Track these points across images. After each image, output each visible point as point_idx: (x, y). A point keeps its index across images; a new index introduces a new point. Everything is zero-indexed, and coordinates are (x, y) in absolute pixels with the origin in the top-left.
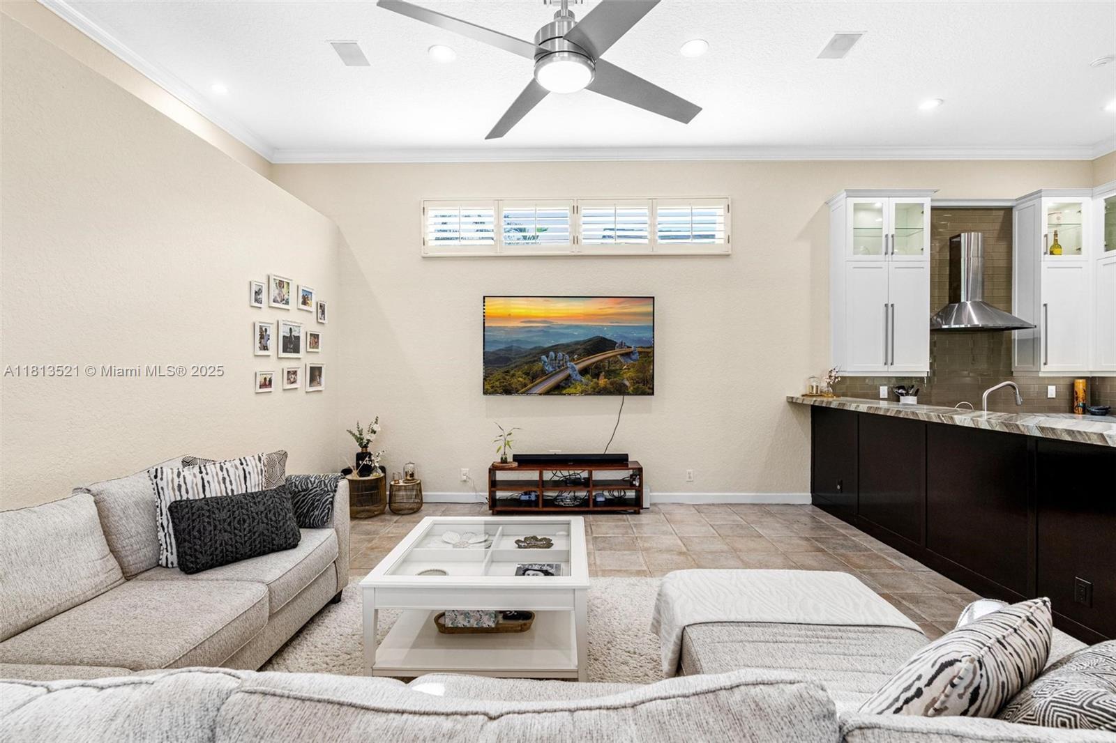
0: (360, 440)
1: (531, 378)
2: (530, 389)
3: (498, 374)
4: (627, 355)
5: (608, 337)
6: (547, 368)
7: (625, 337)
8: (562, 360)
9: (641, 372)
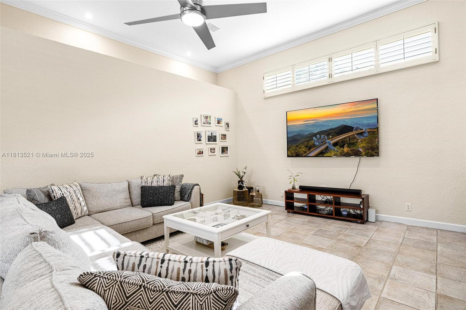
0: (239, 175)
1: (308, 149)
2: (308, 154)
3: (293, 147)
4: (361, 134)
5: (348, 125)
6: (316, 143)
7: (359, 124)
8: (324, 139)
9: (370, 143)
